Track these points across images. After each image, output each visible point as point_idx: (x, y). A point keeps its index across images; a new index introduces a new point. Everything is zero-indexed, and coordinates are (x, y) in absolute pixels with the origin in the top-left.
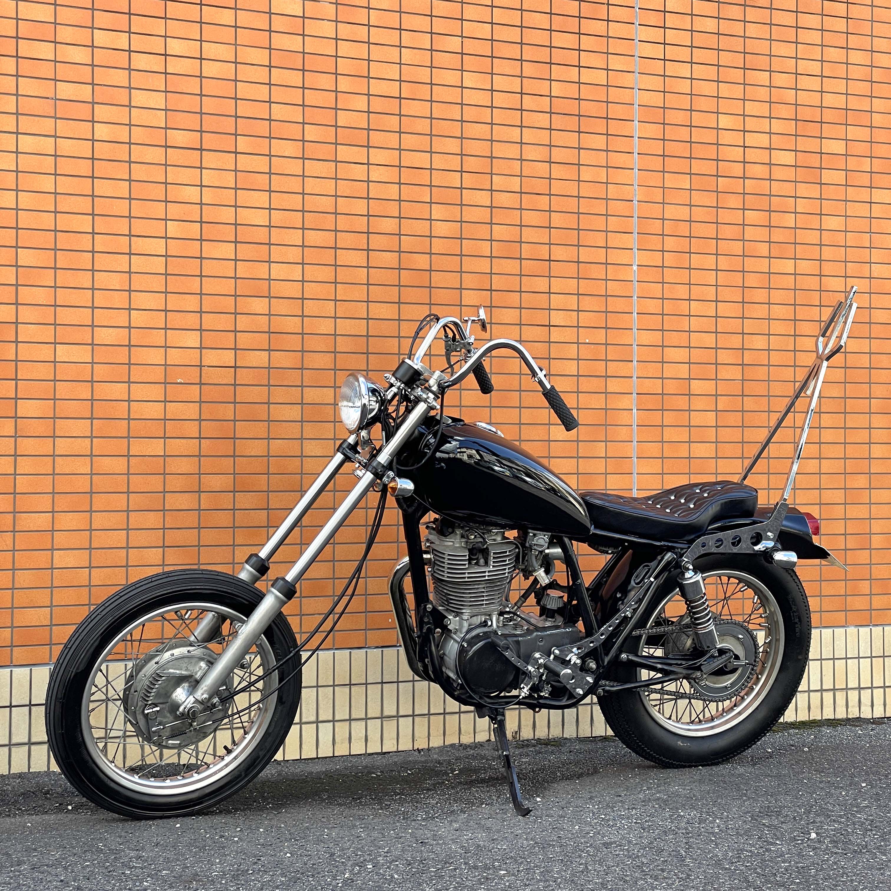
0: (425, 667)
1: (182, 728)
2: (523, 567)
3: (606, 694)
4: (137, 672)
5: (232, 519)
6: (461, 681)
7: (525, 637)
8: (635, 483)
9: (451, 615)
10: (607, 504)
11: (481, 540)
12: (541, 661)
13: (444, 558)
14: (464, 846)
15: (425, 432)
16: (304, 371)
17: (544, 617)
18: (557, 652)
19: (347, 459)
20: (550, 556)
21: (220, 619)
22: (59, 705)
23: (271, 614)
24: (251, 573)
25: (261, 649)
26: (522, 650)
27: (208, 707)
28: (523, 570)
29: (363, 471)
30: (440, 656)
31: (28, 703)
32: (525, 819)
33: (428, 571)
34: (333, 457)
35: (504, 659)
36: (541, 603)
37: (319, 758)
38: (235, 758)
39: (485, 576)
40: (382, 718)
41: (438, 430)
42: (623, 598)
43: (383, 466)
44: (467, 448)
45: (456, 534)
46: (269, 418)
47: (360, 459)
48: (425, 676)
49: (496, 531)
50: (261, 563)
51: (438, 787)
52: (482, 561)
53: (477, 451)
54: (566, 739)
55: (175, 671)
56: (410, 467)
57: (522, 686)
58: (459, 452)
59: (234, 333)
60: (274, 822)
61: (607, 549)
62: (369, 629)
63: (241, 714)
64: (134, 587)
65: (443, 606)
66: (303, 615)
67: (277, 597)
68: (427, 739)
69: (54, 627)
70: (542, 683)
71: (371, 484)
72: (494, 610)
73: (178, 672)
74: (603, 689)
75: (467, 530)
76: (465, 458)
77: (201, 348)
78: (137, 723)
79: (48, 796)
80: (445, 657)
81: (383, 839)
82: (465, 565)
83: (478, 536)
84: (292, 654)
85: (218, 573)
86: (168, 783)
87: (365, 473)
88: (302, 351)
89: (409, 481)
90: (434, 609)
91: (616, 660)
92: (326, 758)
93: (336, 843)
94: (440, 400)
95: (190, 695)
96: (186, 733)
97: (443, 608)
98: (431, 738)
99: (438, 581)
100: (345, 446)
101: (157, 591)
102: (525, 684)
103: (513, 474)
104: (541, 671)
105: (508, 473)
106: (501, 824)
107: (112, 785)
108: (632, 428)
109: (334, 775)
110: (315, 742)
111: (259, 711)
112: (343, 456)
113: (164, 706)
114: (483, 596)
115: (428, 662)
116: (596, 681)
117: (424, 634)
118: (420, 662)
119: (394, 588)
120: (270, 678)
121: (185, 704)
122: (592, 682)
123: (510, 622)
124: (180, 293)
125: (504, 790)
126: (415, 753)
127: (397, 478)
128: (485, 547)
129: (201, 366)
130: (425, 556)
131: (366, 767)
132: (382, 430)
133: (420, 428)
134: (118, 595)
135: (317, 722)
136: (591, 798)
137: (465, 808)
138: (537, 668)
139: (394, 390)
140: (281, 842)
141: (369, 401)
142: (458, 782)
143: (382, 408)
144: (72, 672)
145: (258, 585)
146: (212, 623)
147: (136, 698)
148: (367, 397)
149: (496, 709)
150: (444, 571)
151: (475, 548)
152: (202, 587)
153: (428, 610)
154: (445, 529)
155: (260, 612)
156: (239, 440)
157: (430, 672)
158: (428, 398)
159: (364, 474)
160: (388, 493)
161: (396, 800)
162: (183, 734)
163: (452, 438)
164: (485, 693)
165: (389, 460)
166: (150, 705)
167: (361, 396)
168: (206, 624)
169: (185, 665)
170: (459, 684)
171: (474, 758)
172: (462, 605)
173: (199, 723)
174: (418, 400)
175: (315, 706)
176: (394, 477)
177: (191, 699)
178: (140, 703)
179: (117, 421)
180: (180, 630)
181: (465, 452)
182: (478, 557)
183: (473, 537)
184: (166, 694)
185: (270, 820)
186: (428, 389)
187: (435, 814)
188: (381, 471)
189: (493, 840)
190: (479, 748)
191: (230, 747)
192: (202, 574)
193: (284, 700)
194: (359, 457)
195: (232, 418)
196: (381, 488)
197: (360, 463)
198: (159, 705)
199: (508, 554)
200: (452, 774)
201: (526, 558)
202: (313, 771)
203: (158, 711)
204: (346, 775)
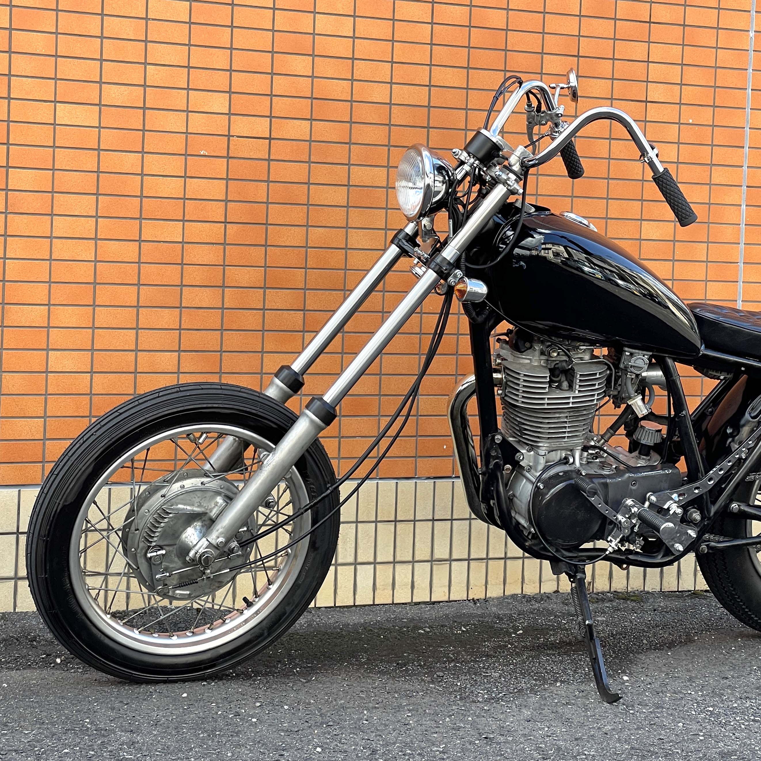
0: (490, 509)
1: (192, 575)
2: (616, 393)
3: (710, 551)
4: (139, 505)
5: (261, 320)
6: (535, 530)
7: (614, 478)
8: (740, 293)
9: (524, 448)
10: (721, 319)
11: (565, 358)
12: (634, 510)
13: (519, 379)
14: (541, 747)
15: (502, 223)
16: (352, 146)
17: (636, 453)
18: (653, 498)
19: (403, 253)
20: (647, 380)
21: (242, 445)
22: (42, 545)
23: (304, 442)
24: (281, 389)
25: (291, 483)
26: (611, 494)
27: (225, 552)
28: (615, 397)
29: (424, 269)
30: (509, 498)
31: (15, 530)
32: (612, 707)
33: (498, 394)
34: (385, 250)
35: (589, 505)
36: (634, 436)
37: (357, 606)
38: (257, 613)
39: (568, 403)
40: (432, 561)
41: (517, 222)
42: (735, 434)
43: (449, 263)
44: (553, 244)
45: (535, 350)
46: (308, 201)
47: (419, 254)
48: (490, 519)
49: (585, 347)
50: (293, 379)
51: (500, 652)
52: (565, 384)
53: (565, 247)
54: (648, 593)
55: (185, 507)
56: (481, 265)
57: (609, 539)
58: (543, 249)
59: (269, 97)
60: (302, 696)
61: (719, 375)
62: (420, 457)
63: (264, 561)
64: (137, 403)
65: (514, 437)
66: (343, 437)
67: (312, 421)
68: (484, 587)
69: (47, 442)
70: (634, 535)
71: (433, 287)
72: (577, 445)
73: (189, 508)
74: (707, 545)
75: (549, 346)
76: (550, 255)
77: (230, 114)
78: (138, 568)
79: (35, 643)
80: (515, 499)
81: (437, 730)
82: (544, 388)
83: (563, 353)
84: (329, 491)
85: (241, 389)
86: (175, 640)
87: (426, 271)
88: (351, 122)
89: (481, 283)
90: (504, 441)
91: (725, 509)
92: (365, 606)
93: (378, 733)
94: (522, 182)
95: (204, 536)
96: (197, 582)
97: (514, 439)
98: (488, 586)
99: (509, 406)
100: (401, 236)
101: (165, 409)
102: (613, 537)
103: (605, 277)
104: (634, 521)
105: (599, 275)
106: (583, 714)
107: (107, 641)
108: (740, 227)
109: (374, 628)
110: (352, 586)
111: (286, 557)
112: (398, 249)
113: (171, 548)
114: (565, 427)
115: (494, 504)
116: (700, 535)
117: (490, 471)
118: (483, 503)
119: (455, 412)
120: (301, 519)
121: (197, 548)
122: (695, 536)
123: (596, 459)
124: (206, 47)
125: (580, 660)
126: (470, 604)
127: (466, 279)
128: (570, 367)
129: (229, 136)
130: (495, 375)
131: (412, 620)
132: (449, 218)
133: (495, 217)
134: (117, 411)
135: (356, 564)
136: (690, 679)
137: (535, 685)
138: (628, 518)
139: (467, 168)
140: (310, 727)
141: (434, 181)
142: (523, 646)
143: (450, 190)
144: (59, 504)
145: (288, 404)
146: (232, 448)
147: (137, 537)
148: (432, 176)
149: (576, 566)
150: (517, 395)
151: (558, 368)
152: (221, 406)
153: (496, 441)
154: (520, 344)
155: (291, 438)
156: (272, 227)
157: (497, 517)
158: (509, 179)
159: (425, 273)
160: (454, 296)
161: (449, 669)
162: (193, 583)
163: (535, 230)
164: (563, 545)
165: (456, 255)
166: (154, 547)
167: (424, 173)
168: (226, 449)
169: (198, 500)
170: (530, 533)
171: (539, 612)
172: (539, 437)
173: (213, 570)
174: (495, 182)
175: (354, 545)
176: (462, 277)
177: (204, 543)
178: (141, 545)
179: (127, 198)
180: (192, 457)
181: (550, 249)
182: (561, 380)
183: (555, 354)
184: (173, 535)
185: (297, 691)
186: (508, 168)
187: (499, 693)
188: (446, 270)
189: (576, 739)
190: (545, 601)
191: (250, 598)
192: (221, 389)
193: (317, 546)
194: (419, 251)
195: (265, 200)
196: (444, 290)
197: (419, 258)
198: (164, 547)
199: (598, 376)
200: (515, 633)
201: (619, 382)
202: (349, 622)
203: (163, 555)
204: (388, 629)
